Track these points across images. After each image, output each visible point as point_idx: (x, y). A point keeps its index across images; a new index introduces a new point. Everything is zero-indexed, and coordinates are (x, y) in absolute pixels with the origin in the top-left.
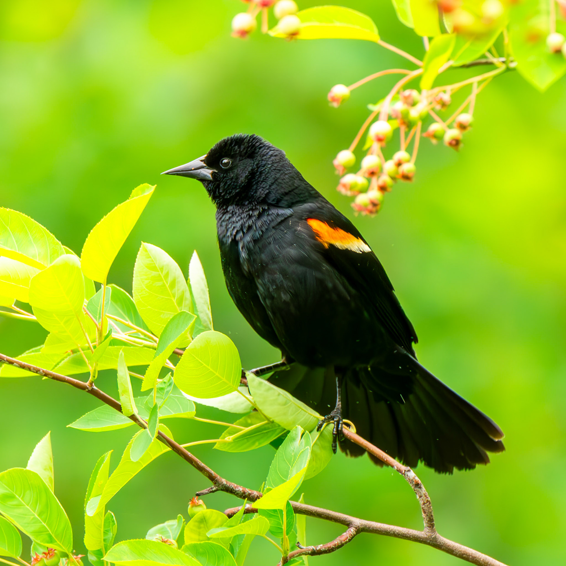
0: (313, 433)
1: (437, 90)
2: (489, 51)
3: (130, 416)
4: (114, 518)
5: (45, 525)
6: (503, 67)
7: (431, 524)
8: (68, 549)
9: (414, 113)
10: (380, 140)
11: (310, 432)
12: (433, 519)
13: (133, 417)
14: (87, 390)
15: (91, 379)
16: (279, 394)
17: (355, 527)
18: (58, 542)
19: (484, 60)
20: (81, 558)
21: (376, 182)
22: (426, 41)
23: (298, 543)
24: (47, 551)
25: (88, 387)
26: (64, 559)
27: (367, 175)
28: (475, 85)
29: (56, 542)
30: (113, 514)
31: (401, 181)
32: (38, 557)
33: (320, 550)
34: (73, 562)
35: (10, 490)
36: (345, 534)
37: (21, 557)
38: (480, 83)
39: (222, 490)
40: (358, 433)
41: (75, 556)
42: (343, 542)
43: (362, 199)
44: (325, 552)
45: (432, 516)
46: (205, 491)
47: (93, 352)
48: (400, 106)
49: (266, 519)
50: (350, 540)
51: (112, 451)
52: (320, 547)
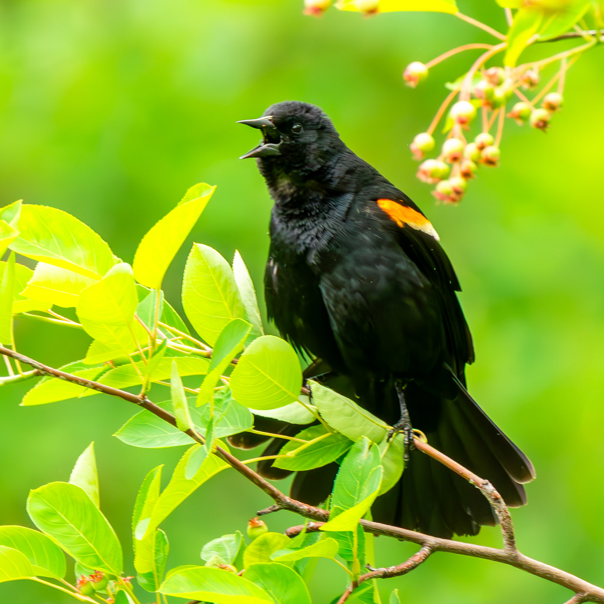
0: (382, 444)
1: (522, 67)
2: (578, 24)
3: (185, 430)
4: (166, 537)
5: (92, 545)
6: (594, 41)
7: (511, 542)
8: (117, 571)
9: (499, 94)
10: (462, 122)
11: (378, 444)
12: (513, 536)
13: (189, 432)
14: (139, 403)
15: (143, 391)
16: (345, 404)
17: (429, 547)
18: (106, 564)
19: (571, 34)
20: (130, 580)
21: (458, 169)
22: (509, 14)
23: (368, 565)
24: (94, 574)
25: (141, 400)
26: (111, 582)
27: (449, 160)
28: (564, 62)
29: (104, 564)
30: (164, 532)
31: (485, 167)
32: (85, 580)
33: (392, 572)
34: (121, 584)
35: (52, 506)
36: (418, 554)
37: (65, 579)
38: (569, 58)
39: (286, 509)
40: (429, 443)
41: (123, 578)
42: (417, 563)
43: (445, 187)
44: (398, 574)
45: (512, 532)
46: (267, 510)
47: (146, 364)
48: (484, 85)
49: (336, 541)
50: (424, 560)
51: (163, 465)
52: (392, 569)
